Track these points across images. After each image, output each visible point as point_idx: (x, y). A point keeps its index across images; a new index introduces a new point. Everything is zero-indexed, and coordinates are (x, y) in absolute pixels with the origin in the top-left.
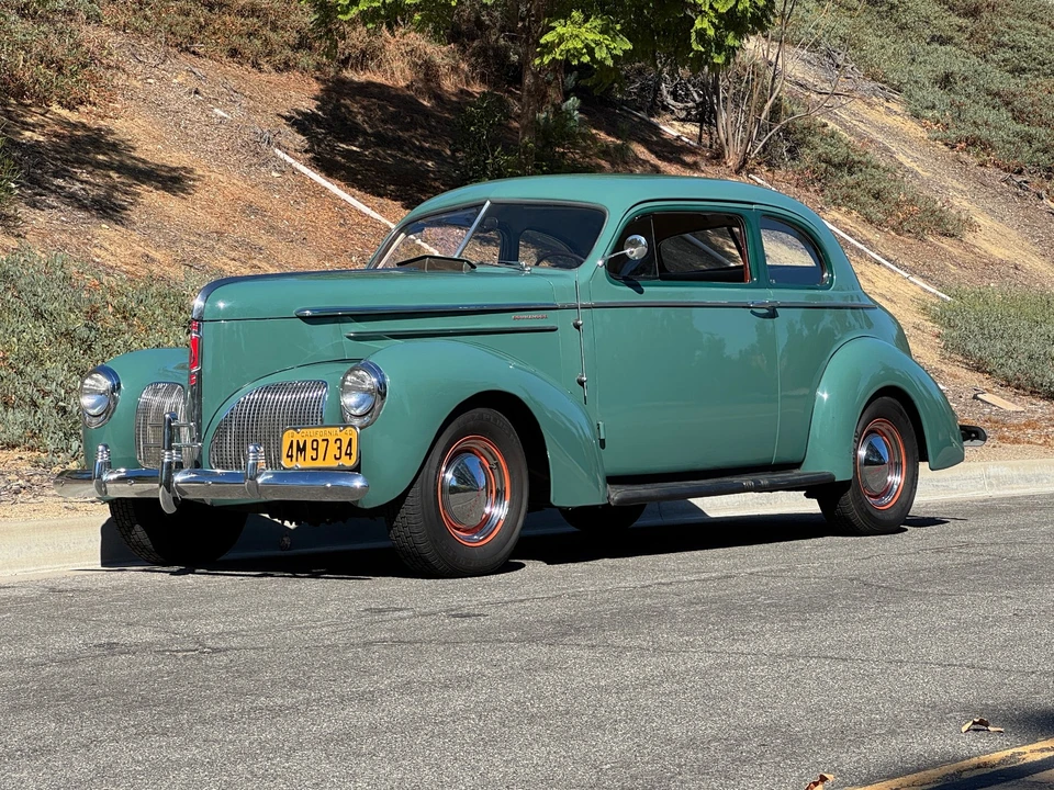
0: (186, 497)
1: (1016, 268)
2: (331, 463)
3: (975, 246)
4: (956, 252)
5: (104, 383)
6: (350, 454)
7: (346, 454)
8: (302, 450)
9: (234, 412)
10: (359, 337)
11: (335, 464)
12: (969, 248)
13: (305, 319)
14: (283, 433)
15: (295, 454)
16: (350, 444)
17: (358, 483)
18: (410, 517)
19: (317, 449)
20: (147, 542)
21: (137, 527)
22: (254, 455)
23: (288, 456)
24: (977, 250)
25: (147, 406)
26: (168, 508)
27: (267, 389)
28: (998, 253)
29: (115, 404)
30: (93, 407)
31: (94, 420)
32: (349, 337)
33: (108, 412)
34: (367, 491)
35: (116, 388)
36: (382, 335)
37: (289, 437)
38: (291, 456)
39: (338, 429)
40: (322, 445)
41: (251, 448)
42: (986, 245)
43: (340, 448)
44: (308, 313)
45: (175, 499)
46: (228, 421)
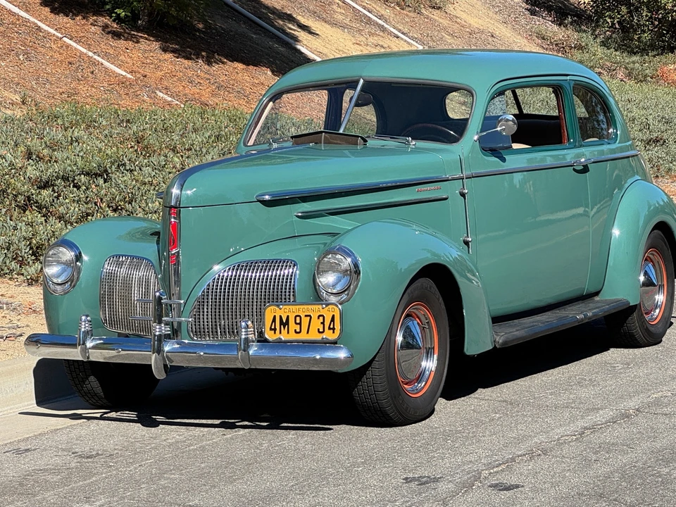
0: (173, 364)
1: (492, 36)
2: (314, 336)
3: (457, 17)
4: (445, 22)
5: (68, 255)
6: (334, 329)
7: (330, 328)
8: (285, 324)
9: (211, 287)
10: (306, 216)
11: (319, 337)
12: (453, 18)
13: (265, 203)
14: (265, 309)
15: (278, 327)
16: (333, 319)
17: (342, 354)
18: (375, 378)
19: (300, 324)
20: (99, 390)
21: (92, 378)
22: (247, 330)
23: (271, 329)
24: (458, 20)
25: (111, 275)
26: (159, 374)
27: (239, 267)
28: (475, 22)
29: (79, 273)
30: (58, 276)
31: (59, 288)
32: (298, 217)
33: (72, 281)
34: (351, 362)
35: (79, 257)
36: (323, 213)
37: (271, 312)
38: (275, 330)
39: (320, 307)
40: (305, 321)
41: (243, 324)
42: (464, 16)
43: (323, 323)
44: (267, 197)
45: (165, 366)
46: (205, 295)
